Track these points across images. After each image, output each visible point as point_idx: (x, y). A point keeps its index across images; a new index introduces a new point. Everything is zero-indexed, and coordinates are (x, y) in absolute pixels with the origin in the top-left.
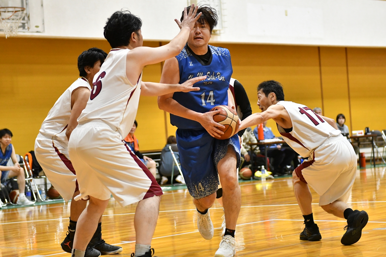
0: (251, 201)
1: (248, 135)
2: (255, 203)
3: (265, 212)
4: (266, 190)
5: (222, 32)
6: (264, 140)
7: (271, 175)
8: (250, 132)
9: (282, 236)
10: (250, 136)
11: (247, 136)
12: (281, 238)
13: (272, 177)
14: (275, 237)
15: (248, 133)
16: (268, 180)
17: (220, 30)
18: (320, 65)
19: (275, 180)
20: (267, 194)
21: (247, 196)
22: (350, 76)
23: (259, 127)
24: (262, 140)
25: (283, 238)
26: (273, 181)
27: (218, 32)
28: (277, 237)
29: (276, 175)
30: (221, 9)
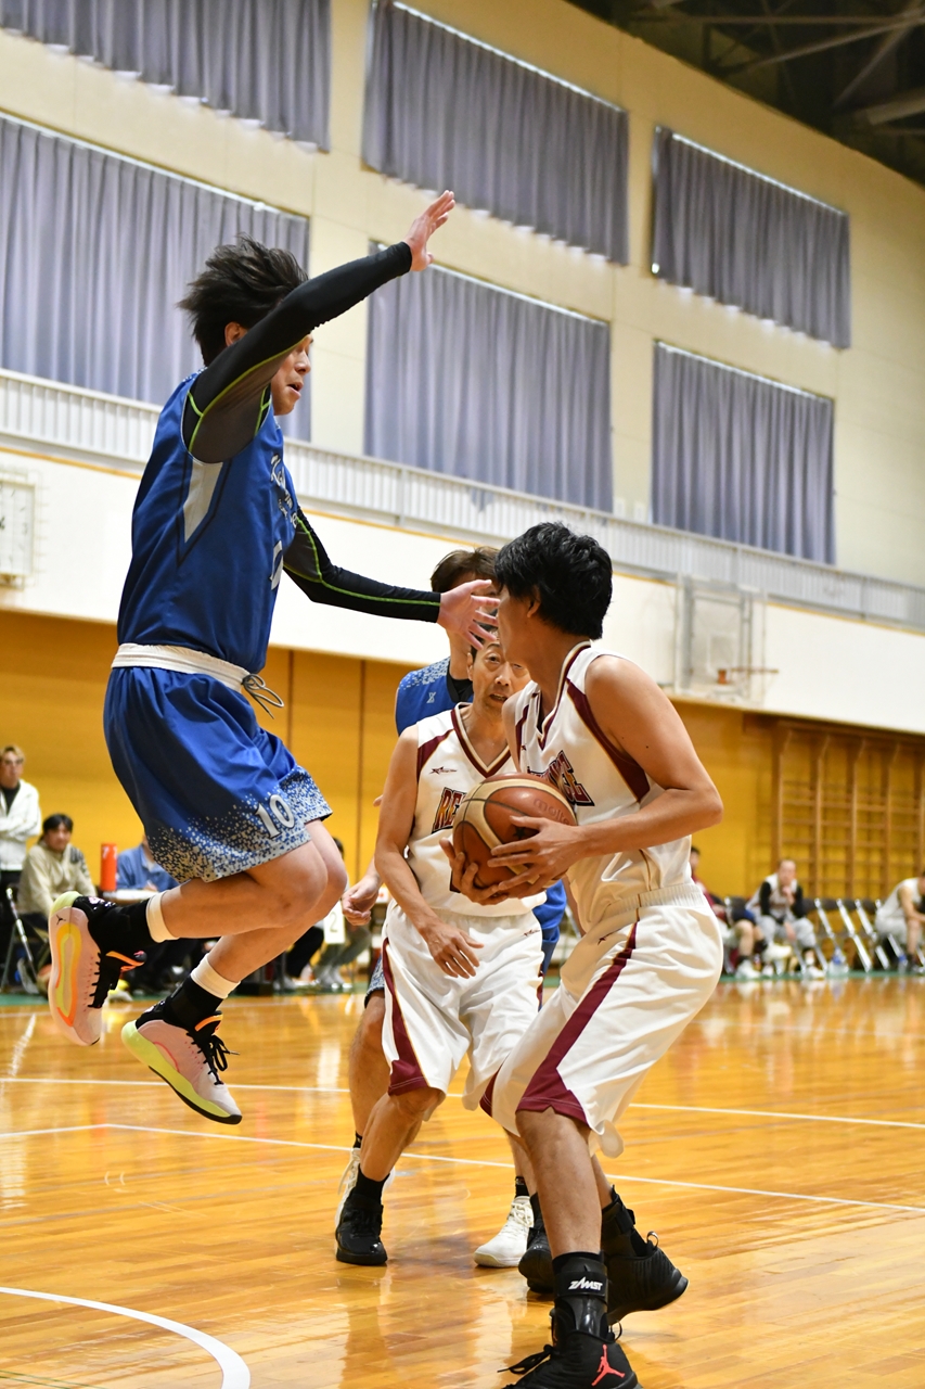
0: (58, 1063)
1: (72, 874)
2: (70, 1071)
3: (93, 1099)
4: (108, 1035)
5: (29, 581)
6: (116, 890)
7: (126, 990)
8: (79, 864)
9: (125, 1176)
10: (78, 878)
11: (68, 877)
12: (119, 1182)
13: (127, 996)
14: (103, 1178)
15: (72, 867)
16: (115, 1004)
17: (23, 578)
18: (290, 701)
19: (134, 1007)
20: (108, 1045)
21: (52, 1047)
22: (368, 738)
23: (105, 855)
24: (111, 891)
25: (123, 1184)
26: (128, 1009)
27: (18, 581)
28: (109, 1178)
29: (140, 992)
30: (33, 520)
